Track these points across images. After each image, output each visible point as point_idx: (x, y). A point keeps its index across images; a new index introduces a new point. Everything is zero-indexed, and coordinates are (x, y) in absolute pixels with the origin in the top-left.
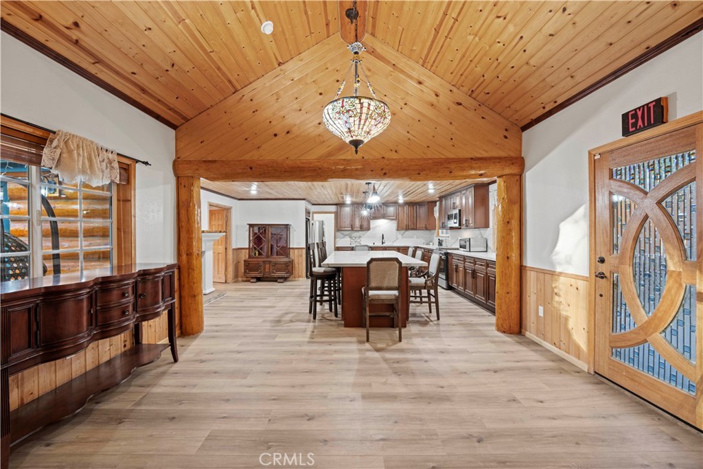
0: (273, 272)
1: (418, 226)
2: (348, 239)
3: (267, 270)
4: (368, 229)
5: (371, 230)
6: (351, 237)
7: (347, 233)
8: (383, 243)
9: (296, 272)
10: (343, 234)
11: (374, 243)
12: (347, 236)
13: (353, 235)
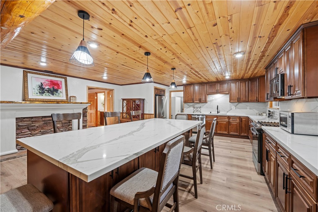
1: (250, 98)
2: (192, 108)
4: (205, 102)
5: (209, 103)
6: (194, 108)
7: (191, 104)
8: (218, 112)
10: (188, 105)
11: (211, 112)
12: (191, 106)
13: (195, 106)
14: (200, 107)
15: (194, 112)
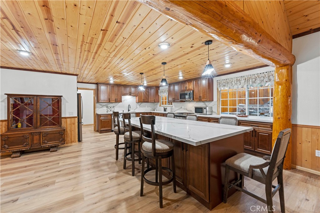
0: (44, 143)
1: (149, 100)
2: (105, 108)
3: (35, 142)
4: (121, 101)
6: (107, 107)
7: (104, 104)
8: (129, 110)
9: (68, 139)
10: (101, 105)
11: (123, 111)
12: (104, 106)
13: (108, 106)
14: (114, 107)
15: (107, 112)
